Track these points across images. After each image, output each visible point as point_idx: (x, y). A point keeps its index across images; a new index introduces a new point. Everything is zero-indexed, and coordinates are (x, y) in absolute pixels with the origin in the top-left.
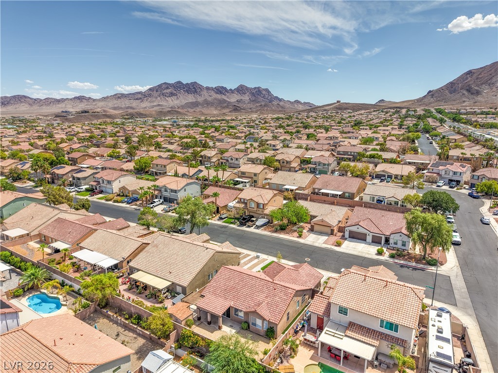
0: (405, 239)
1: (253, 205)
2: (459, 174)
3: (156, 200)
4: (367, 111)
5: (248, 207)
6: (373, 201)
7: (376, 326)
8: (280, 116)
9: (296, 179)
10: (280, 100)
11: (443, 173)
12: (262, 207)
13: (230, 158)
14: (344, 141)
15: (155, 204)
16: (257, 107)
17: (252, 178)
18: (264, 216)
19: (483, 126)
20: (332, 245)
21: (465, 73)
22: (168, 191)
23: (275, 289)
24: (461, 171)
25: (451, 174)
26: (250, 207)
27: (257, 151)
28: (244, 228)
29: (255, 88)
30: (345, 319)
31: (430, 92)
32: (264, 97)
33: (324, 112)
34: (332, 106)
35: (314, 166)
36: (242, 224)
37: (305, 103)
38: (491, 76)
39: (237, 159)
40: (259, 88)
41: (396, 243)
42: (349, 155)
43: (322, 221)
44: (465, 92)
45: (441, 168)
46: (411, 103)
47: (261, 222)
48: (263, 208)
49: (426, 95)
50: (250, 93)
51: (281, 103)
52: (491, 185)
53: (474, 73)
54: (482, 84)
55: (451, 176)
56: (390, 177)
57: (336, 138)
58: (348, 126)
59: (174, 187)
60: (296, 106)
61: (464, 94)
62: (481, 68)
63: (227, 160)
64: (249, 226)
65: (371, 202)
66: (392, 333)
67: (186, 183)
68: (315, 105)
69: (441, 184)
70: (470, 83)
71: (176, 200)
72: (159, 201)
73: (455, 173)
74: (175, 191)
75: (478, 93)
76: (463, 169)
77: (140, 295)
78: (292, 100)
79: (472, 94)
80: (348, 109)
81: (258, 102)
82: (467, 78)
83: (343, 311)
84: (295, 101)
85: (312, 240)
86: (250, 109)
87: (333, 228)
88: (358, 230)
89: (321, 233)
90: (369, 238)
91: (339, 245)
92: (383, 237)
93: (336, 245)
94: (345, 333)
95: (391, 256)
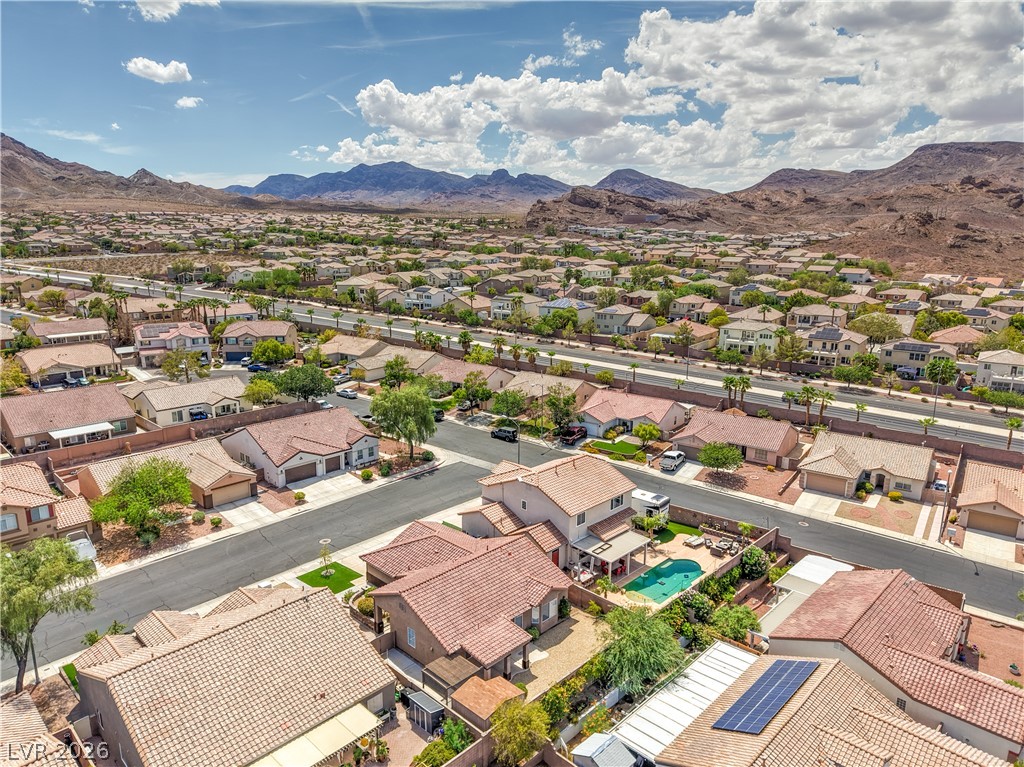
0: (373, 443)
1: (10, 521)
2: (201, 341)
12: (43, 514)
20: (291, 506)
23: (510, 554)
25: (188, 343)
30: (587, 526)
41: (360, 457)
43: (230, 476)
45: (163, 336)
48: (52, 514)
52: (276, 347)
66: (621, 508)
73: (194, 341)
83: (581, 518)
87: (254, 481)
88: (302, 461)
89: (233, 503)
90: (321, 469)
91: (300, 500)
92: (342, 454)
93: (297, 504)
94: (602, 540)
95: (384, 475)
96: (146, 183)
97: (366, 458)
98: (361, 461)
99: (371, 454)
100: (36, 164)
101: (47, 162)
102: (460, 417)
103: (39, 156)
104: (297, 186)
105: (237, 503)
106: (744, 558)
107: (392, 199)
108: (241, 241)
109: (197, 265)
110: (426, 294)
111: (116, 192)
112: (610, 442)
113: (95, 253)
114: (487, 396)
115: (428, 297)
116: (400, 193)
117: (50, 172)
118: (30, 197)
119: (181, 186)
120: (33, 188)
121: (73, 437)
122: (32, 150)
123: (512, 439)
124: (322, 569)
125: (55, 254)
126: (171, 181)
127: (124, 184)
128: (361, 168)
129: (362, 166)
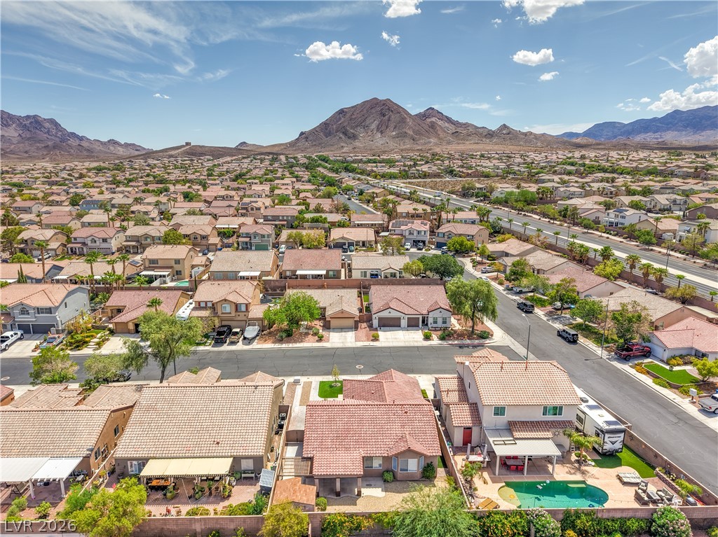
0: (447, 314)
1: (228, 308)
2: (423, 233)
3: (8, 334)
4: (234, 158)
5: (219, 313)
6: (365, 276)
7: (538, 416)
8: (102, 165)
9: (251, 261)
10: (81, 139)
11: (407, 234)
12: (243, 308)
13: (90, 238)
14: (257, 202)
15: (8, 342)
16: (38, 149)
17: (171, 267)
18: (251, 322)
19: (383, 176)
20: (368, 340)
21: (337, 112)
22: (31, 311)
23: (406, 413)
24: (425, 229)
25: (415, 233)
26: (222, 313)
27: (133, 223)
28: (225, 347)
29: (28, 117)
30: (502, 420)
31: (302, 134)
32: (48, 132)
33: (172, 159)
34: (180, 150)
35: (247, 240)
36: (219, 342)
37: (127, 145)
38: (364, 117)
39: (105, 240)
40: (35, 117)
41: (435, 322)
42: (280, 221)
43: (342, 313)
44: (341, 135)
45: (403, 228)
46: (283, 147)
47: (251, 332)
48: (247, 309)
49: (298, 138)
50: (18, 125)
51: (85, 144)
52: (462, 241)
53: (346, 112)
54: (357, 126)
55: (415, 236)
56: (351, 244)
57: (231, 197)
58: (226, 179)
59: (43, 302)
60: (112, 148)
61: (340, 138)
62: (352, 107)
63: (84, 244)
64: (233, 343)
65: (363, 278)
66: (557, 418)
67: (67, 292)
68: (144, 149)
69: (409, 247)
70: (345, 124)
71: (53, 326)
72: (16, 334)
73: (419, 232)
74: (49, 310)
75: (354, 137)
76: (425, 227)
77: (177, 500)
78: (105, 139)
79: (349, 138)
80: (205, 155)
81: (40, 141)
82: (340, 119)
83: (499, 411)
84: (109, 141)
85: (338, 340)
86: (26, 152)
87: (357, 319)
88: (390, 314)
89: (342, 329)
90: (404, 323)
91: (376, 339)
92: (421, 317)
93: (372, 340)
94: (513, 436)
95: (442, 338)
96: (505, 134)
97: (440, 324)
98: (435, 325)
99: (444, 322)
100: (447, 125)
101: (452, 123)
102: (549, 314)
103: (449, 120)
104: (616, 130)
105: (344, 330)
106: (655, 515)
107: (701, 138)
108: (533, 171)
109: (478, 185)
110: (622, 214)
111: (484, 139)
112: (668, 367)
113: (441, 177)
114: (574, 302)
115: (623, 217)
116: (709, 132)
117: (452, 128)
118: (436, 144)
119: (525, 134)
120: (440, 139)
121: (309, 275)
122: (446, 117)
123: (573, 340)
124: (333, 382)
125: (420, 177)
126: (520, 131)
127: (490, 135)
128: (676, 114)
129: (677, 112)
